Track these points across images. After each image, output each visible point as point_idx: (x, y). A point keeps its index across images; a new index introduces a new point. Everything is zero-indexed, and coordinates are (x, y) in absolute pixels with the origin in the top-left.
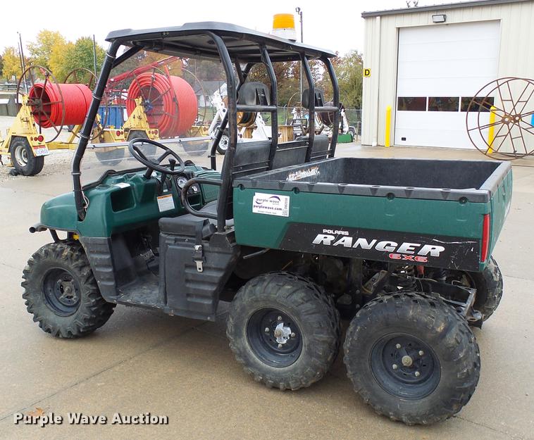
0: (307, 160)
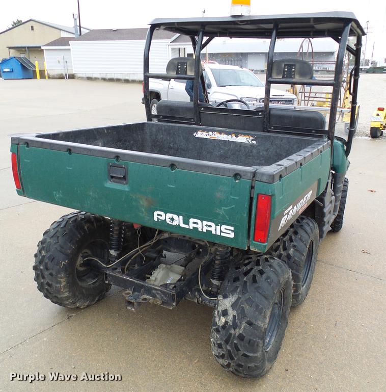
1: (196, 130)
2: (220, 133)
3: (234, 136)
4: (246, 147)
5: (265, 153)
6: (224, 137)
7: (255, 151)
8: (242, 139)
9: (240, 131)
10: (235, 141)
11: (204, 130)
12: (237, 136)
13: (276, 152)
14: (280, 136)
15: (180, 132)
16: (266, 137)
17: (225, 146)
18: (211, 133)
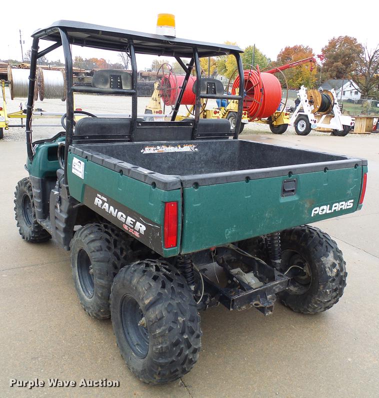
0: (193, 138)
1: (143, 147)
2: (167, 145)
3: (179, 147)
4: (190, 155)
5: (205, 157)
6: (171, 149)
7: (197, 157)
8: (187, 149)
9: (184, 142)
10: (180, 151)
11: (151, 146)
12: (182, 147)
13: (212, 155)
14: (214, 141)
15: (126, 151)
16: (204, 143)
17: (172, 157)
18: (158, 147)
